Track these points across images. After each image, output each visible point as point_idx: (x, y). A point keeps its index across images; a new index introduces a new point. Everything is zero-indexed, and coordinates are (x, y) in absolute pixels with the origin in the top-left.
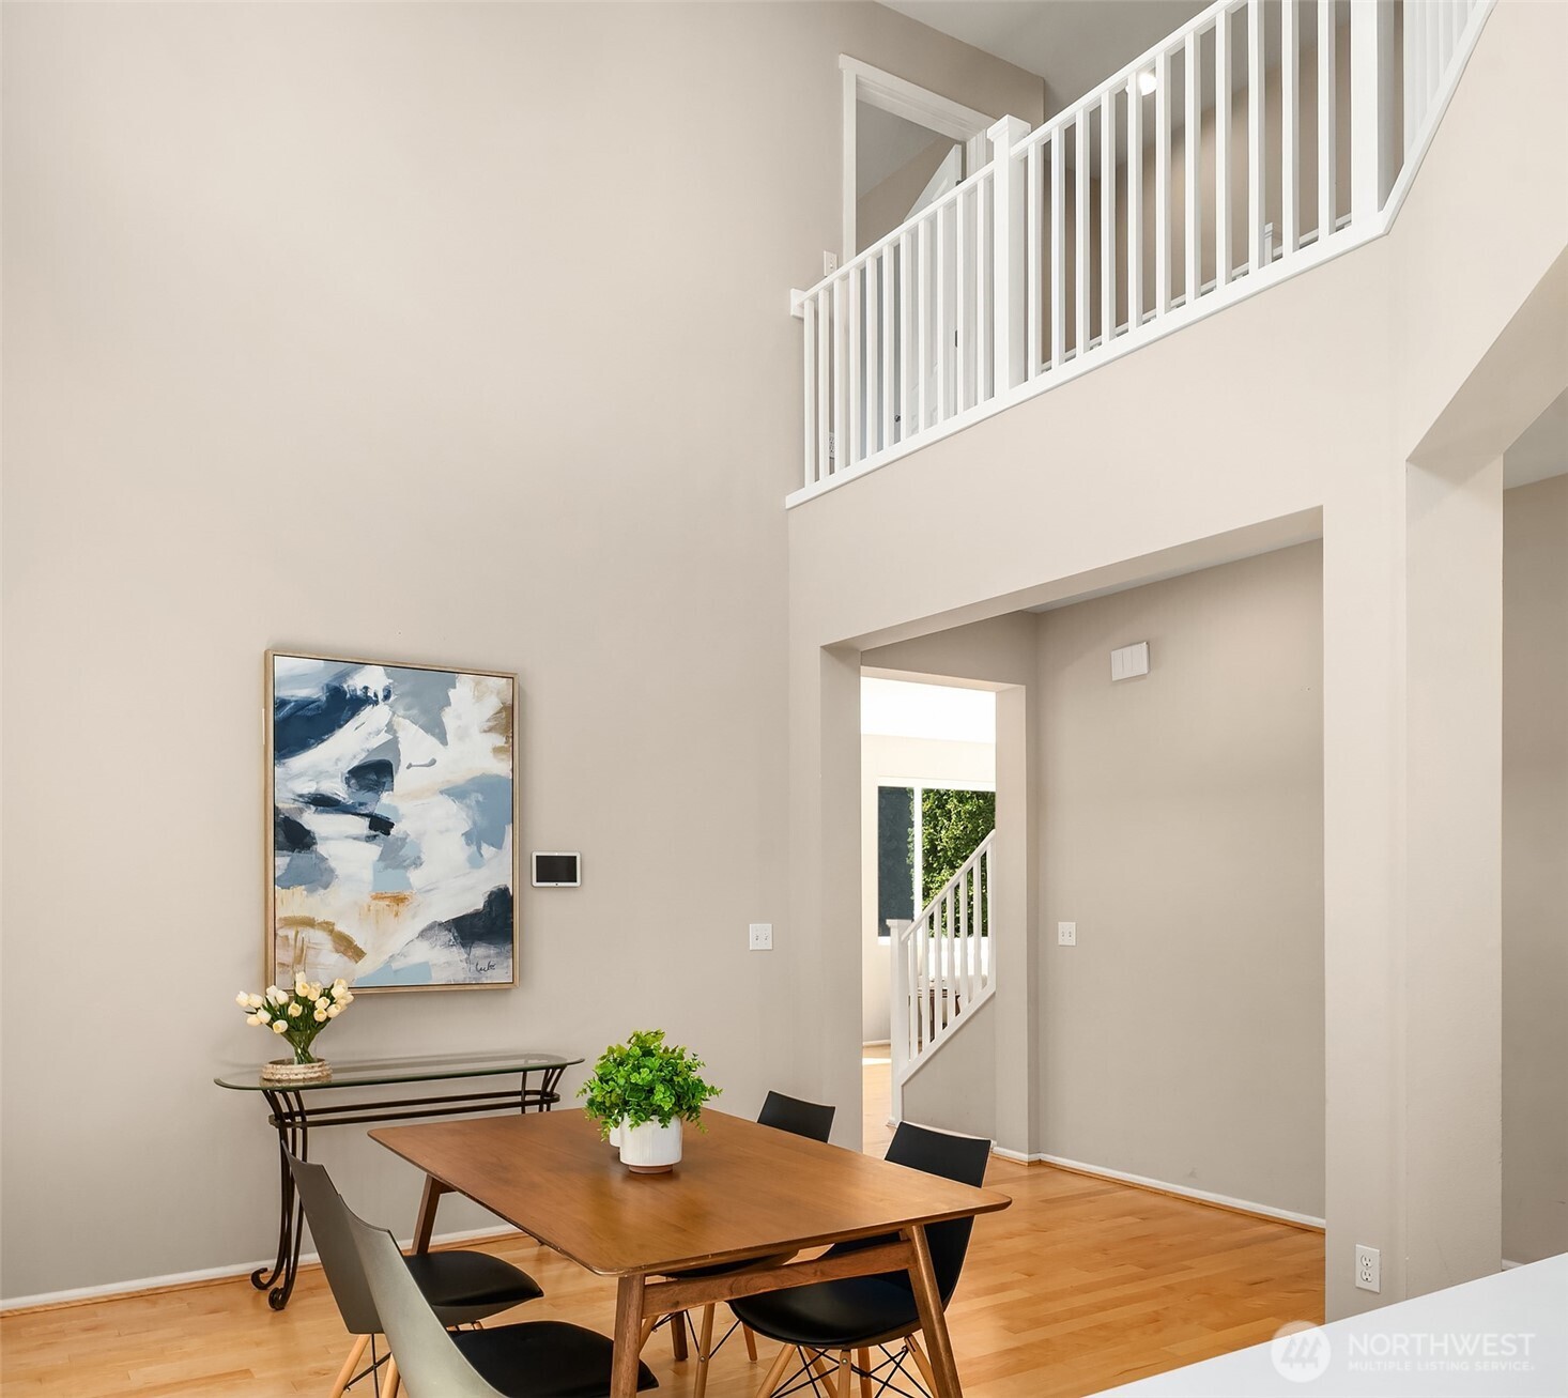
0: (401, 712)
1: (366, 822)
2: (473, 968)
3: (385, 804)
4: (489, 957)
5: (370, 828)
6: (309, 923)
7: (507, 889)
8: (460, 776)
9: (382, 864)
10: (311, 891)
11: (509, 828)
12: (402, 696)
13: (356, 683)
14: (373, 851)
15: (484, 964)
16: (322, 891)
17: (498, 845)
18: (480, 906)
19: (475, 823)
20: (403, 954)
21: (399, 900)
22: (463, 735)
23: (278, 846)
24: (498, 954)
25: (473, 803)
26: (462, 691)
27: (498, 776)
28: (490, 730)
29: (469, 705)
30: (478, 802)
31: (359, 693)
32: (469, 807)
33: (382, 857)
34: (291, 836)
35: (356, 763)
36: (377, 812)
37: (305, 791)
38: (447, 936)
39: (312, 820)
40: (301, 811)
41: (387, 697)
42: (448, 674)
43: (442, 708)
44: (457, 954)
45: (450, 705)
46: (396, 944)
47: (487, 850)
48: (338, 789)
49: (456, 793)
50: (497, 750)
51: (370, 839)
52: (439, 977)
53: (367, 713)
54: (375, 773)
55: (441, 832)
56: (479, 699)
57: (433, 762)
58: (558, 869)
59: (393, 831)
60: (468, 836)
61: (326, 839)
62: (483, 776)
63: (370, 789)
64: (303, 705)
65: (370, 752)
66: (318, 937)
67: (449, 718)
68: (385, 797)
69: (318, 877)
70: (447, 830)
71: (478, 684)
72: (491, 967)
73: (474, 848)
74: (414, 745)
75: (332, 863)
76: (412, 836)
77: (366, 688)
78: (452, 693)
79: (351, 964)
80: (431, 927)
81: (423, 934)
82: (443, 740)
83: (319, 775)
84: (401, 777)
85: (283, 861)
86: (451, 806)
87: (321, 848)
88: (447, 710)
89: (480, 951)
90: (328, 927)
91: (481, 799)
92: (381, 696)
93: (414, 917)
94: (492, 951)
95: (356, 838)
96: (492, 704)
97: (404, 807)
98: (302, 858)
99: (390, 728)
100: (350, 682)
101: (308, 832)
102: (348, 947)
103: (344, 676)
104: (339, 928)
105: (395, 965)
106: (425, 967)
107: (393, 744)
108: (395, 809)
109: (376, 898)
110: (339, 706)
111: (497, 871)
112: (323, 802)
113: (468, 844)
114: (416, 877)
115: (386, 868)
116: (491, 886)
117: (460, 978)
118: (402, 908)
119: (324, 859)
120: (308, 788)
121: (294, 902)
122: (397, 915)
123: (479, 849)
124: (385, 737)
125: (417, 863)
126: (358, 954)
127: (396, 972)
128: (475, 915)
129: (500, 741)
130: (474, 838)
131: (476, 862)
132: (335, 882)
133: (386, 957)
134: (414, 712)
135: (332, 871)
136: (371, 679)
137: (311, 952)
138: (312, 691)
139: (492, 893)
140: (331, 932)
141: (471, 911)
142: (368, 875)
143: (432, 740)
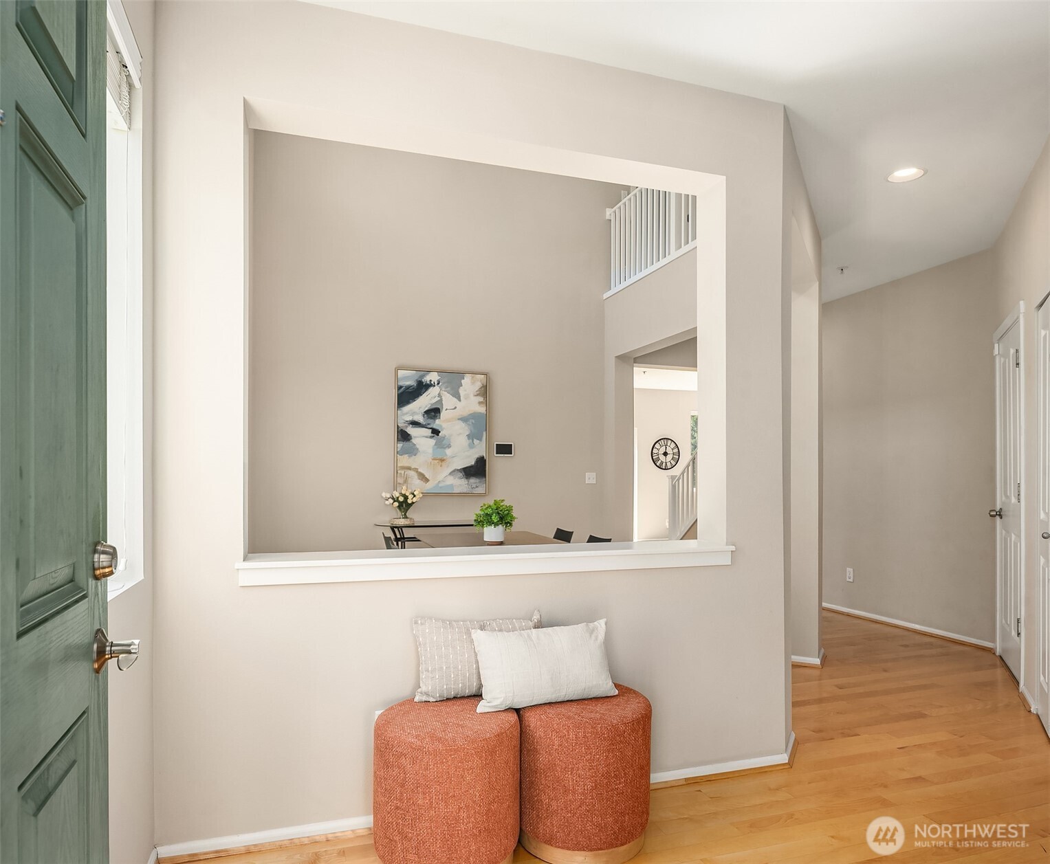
0: (443, 389)
1: (431, 430)
2: (470, 487)
3: (437, 424)
4: (476, 483)
5: (432, 433)
6: (409, 468)
7: (483, 457)
8: (466, 413)
9: (436, 447)
10: (409, 457)
11: (485, 433)
12: (444, 383)
13: (427, 379)
14: (432, 442)
15: (474, 486)
16: (414, 457)
17: (480, 439)
18: (473, 463)
19: (471, 431)
20: (443, 481)
21: (442, 460)
22: (467, 397)
23: (398, 440)
24: (480, 482)
25: (471, 424)
26: (467, 381)
27: (480, 413)
28: (477, 395)
29: (469, 386)
31: (428, 382)
32: (469, 425)
33: (435, 445)
34: (403, 436)
35: (426, 409)
36: (434, 427)
37: (408, 420)
38: (461, 475)
39: (411, 430)
40: (407, 427)
41: (438, 384)
42: (461, 374)
43: (459, 387)
44: (464, 482)
45: (462, 386)
46: (441, 477)
47: (476, 442)
48: (420, 418)
49: (464, 419)
50: (480, 403)
51: (431, 437)
52: (457, 490)
53: (431, 389)
54: (434, 412)
55: (458, 435)
56: (473, 383)
57: (456, 408)
58: (505, 449)
59: (440, 434)
61: (415, 437)
62: (475, 413)
63: (431, 418)
64: (408, 387)
65: (432, 405)
66: (412, 473)
67: (461, 391)
68: (437, 421)
69: (413, 451)
70: (460, 434)
71: (473, 377)
72: (477, 487)
73: (471, 441)
74: (448, 401)
75: (418, 446)
76: (447, 436)
77: (431, 381)
78: (463, 381)
79: (423, 484)
80: (454, 471)
81: (450, 474)
82: (460, 400)
83: (414, 413)
84: (443, 414)
85: (400, 445)
86: (462, 424)
87: (414, 441)
88: (461, 388)
89: (473, 480)
90: (416, 470)
91: (473, 422)
92: (436, 383)
93: (447, 467)
94: (478, 480)
95: (427, 437)
96: (478, 385)
97: (444, 425)
98: (407, 444)
99: (439, 395)
100: (425, 378)
101: (409, 435)
102: (423, 478)
103: (423, 376)
104: (419, 470)
105: (440, 485)
106: (452, 486)
107: (440, 401)
108: (441, 426)
109: (433, 460)
110: (421, 388)
111: (480, 450)
112: (415, 424)
113: (468, 439)
114: (449, 452)
115: (437, 448)
116: (477, 456)
117: (465, 490)
118: (443, 463)
119: (415, 445)
120: (409, 418)
121: (404, 460)
122: (441, 466)
123: (473, 441)
124: (437, 399)
125: (449, 446)
126: (427, 480)
127: (441, 487)
128: (471, 467)
129: (481, 399)
130: (471, 437)
131: (471, 446)
132: (419, 454)
133: (437, 482)
134: (449, 389)
135: (418, 449)
136: (433, 377)
137: (410, 479)
138: (411, 383)
139: (478, 458)
140: (417, 472)
141: (469, 465)
142: (430, 451)
143: (455, 400)
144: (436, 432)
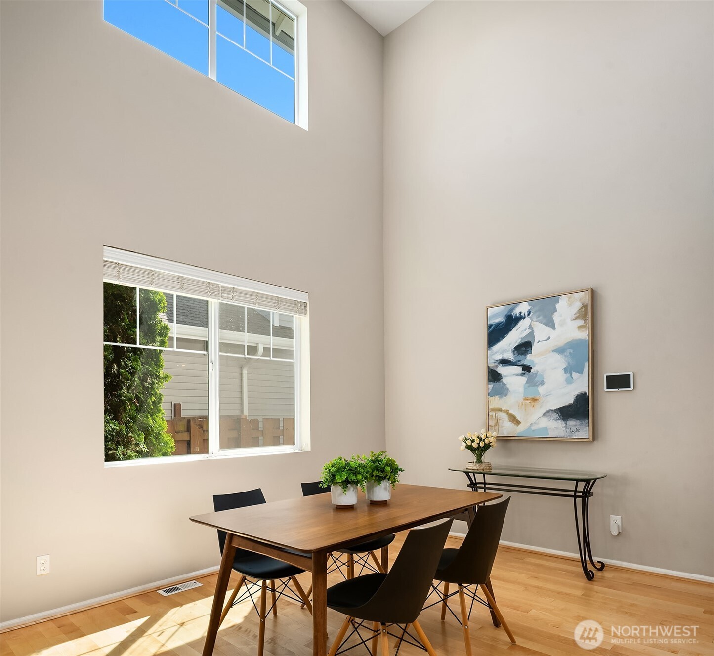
0: (535, 319)
1: (521, 368)
2: (568, 430)
3: (529, 359)
4: (576, 425)
5: (523, 370)
6: (500, 410)
7: (585, 393)
8: (561, 343)
9: (527, 385)
10: (501, 397)
11: (586, 364)
12: (535, 312)
13: (516, 312)
14: (524, 380)
15: (574, 429)
16: (504, 397)
17: (580, 372)
18: (572, 402)
19: (569, 363)
20: (535, 423)
21: (535, 400)
22: (563, 323)
23: (489, 381)
24: (581, 425)
25: (568, 354)
26: (563, 304)
27: (580, 340)
28: (576, 318)
29: (566, 310)
30: (570, 353)
31: (518, 315)
32: (566, 356)
33: (527, 382)
34: (494, 377)
35: (517, 344)
36: (525, 363)
37: (498, 359)
38: (556, 416)
39: (501, 370)
40: (497, 366)
41: (529, 314)
43: (553, 314)
44: (560, 424)
45: (556, 311)
46: (533, 418)
47: (575, 375)
48: (510, 356)
49: (560, 350)
50: (580, 327)
51: (522, 375)
52: (552, 434)
53: (521, 322)
54: (524, 347)
55: (553, 369)
56: (570, 305)
57: (549, 338)
58: (620, 382)
59: (532, 371)
60: (565, 370)
61: (505, 376)
62: (573, 341)
63: (522, 354)
64: (498, 325)
65: (522, 339)
66: (503, 415)
67: (556, 318)
68: (529, 357)
69: (502, 392)
70: (555, 368)
71: (570, 298)
72: (577, 430)
73: (568, 375)
74: (541, 332)
75: (508, 386)
76: (540, 372)
77: (521, 312)
78: (557, 306)
79: (515, 426)
80: (548, 412)
81: (544, 415)
82: (554, 328)
83: (504, 351)
84: (535, 347)
85: (491, 386)
86: (557, 357)
87: (504, 380)
88: (555, 314)
89: (572, 423)
90: (507, 412)
91: (571, 351)
92: (526, 314)
93: (541, 407)
94: (578, 423)
95: (517, 375)
96: (578, 305)
97: (536, 360)
98: (497, 384)
99: (530, 327)
100: (515, 312)
101: (499, 374)
102: (514, 420)
103: (512, 310)
104: (510, 412)
105: (533, 428)
106: (546, 429)
107: (532, 334)
108: (533, 361)
109: (524, 399)
110: (511, 321)
111: (582, 384)
112: (505, 362)
113: (565, 373)
114: (541, 390)
115: (529, 387)
116: (576, 393)
117: (562, 434)
118: (536, 403)
119: (505, 385)
120: (499, 357)
121: (495, 402)
122: (533, 406)
123: (571, 374)
124: (528, 331)
125: (542, 383)
126: (518, 423)
127: (533, 430)
128: (570, 406)
129: (581, 322)
130: (568, 370)
131: (569, 381)
132: (509, 394)
133: (529, 424)
134: (541, 318)
135: (508, 389)
136: (523, 308)
137: (501, 421)
138: (501, 319)
139: (577, 396)
140: (508, 413)
141: (567, 404)
142: (521, 390)
143: (548, 329)
144: (527, 369)
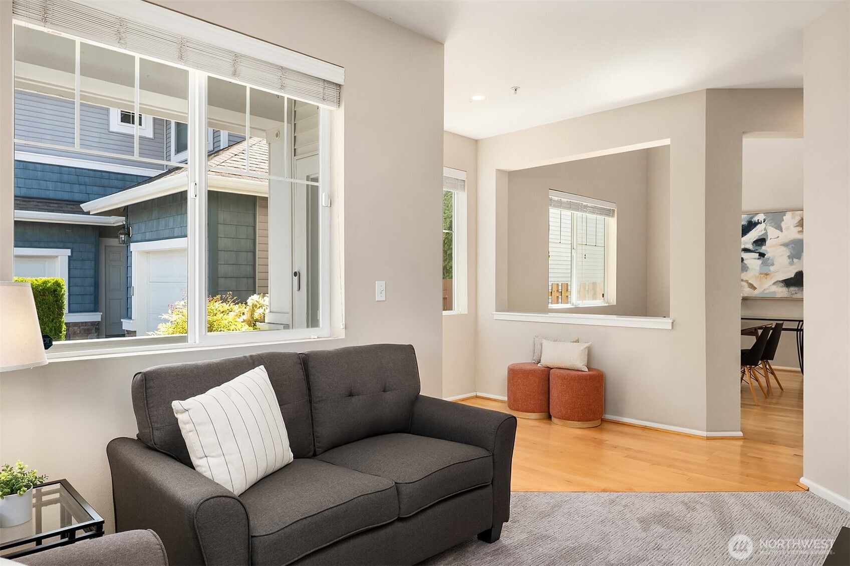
0: (768, 225)
1: (758, 254)
2: (790, 293)
3: (763, 249)
5: (759, 256)
6: (741, 280)
7: (801, 272)
8: (787, 240)
9: (762, 265)
10: (742, 272)
12: (769, 220)
13: (755, 219)
14: (760, 262)
15: (794, 292)
16: (745, 273)
17: (799, 258)
18: (793, 276)
19: (791, 253)
20: (767, 289)
21: (767, 274)
22: (788, 228)
24: (799, 290)
25: (791, 247)
26: (788, 217)
27: (799, 239)
28: (797, 226)
29: (789, 220)
30: (792, 247)
31: (756, 221)
32: (789, 248)
33: (762, 263)
35: (755, 240)
36: (761, 251)
38: (782, 284)
39: (744, 255)
41: (764, 221)
42: (783, 213)
43: (781, 222)
44: (785, 289)
45: (783, 221)
46: (766, 286)
47: (795, 260)
48: (750, 247)
49: (785, 245)
50: (799, 232)
51: (758, 259)
52: (779, 295)
53: (759, 226)
54: (761, 242)
55: (780, 256)
56: (793, 218)
57: (778, 237)
59: (765, 257)
60: (789, 257)
61: (746, 259)
62: (794, 240)
63: (759, 246)
65: (759, 236)
66: (744, 284)
67: (783, 225)
68: (763, 247)
69: (746, 269)
70: (782, 255)
71: (793, 214)
72: (796, 293)
73: (791, 260)
74: (772, 233)
75: (748, 265)
76: (771, 257)
77: (758, 220)
78: (784, 217)
79: (753, 291)
80: (777, 282)
81: (774, 284)
82: (782, 231)
83: (746, 243)
84: (768, 242)
86: (784, 248)
87: (746, 262)
88: (783, 222)
89: (792, 289)
90: (747, 281)
91: (793, 246)
92: (762, 221)
93: (771, 279)
94: (796, 289)
95: (755, 259)
96: (796, 219)
97: (769, 250)
99: (765, 229)
100: (754, 219)
101: (742, 258)
102: (752, 287)
103: (752, 218)
104: (749, 282)
105: (765, 292)
106: (775, 293)
107: (766, 234)
108: (766, 251)
109: (760, 274)
110: (751, 225)
111: (798, 266)
112: (746, 250)
113: (789, 259)
114: (772, 268)
116: (797, 271)
117: (786, 296)
118: (768, 277)
119: (746, 264)
120: (742, 247)
122: (766, 278)
123: (793, 260)
124: (764, 232)
125: (773, 264)
126: (755, 288)
128: (791, 279)
129: (800, 229)
130: (791, 257)
131: (792, 263)
132: (750, 270)
133: (762, 290)
134: (773, 224)
135: (748, 267)
136: (760, 217)
137: (742, 287)
138: (744, 223)
139: (797, 273)
140: (748, 283)
141: (790, 277)
142: (758, 268)
143: (778, 231)
144: (762, 255)
